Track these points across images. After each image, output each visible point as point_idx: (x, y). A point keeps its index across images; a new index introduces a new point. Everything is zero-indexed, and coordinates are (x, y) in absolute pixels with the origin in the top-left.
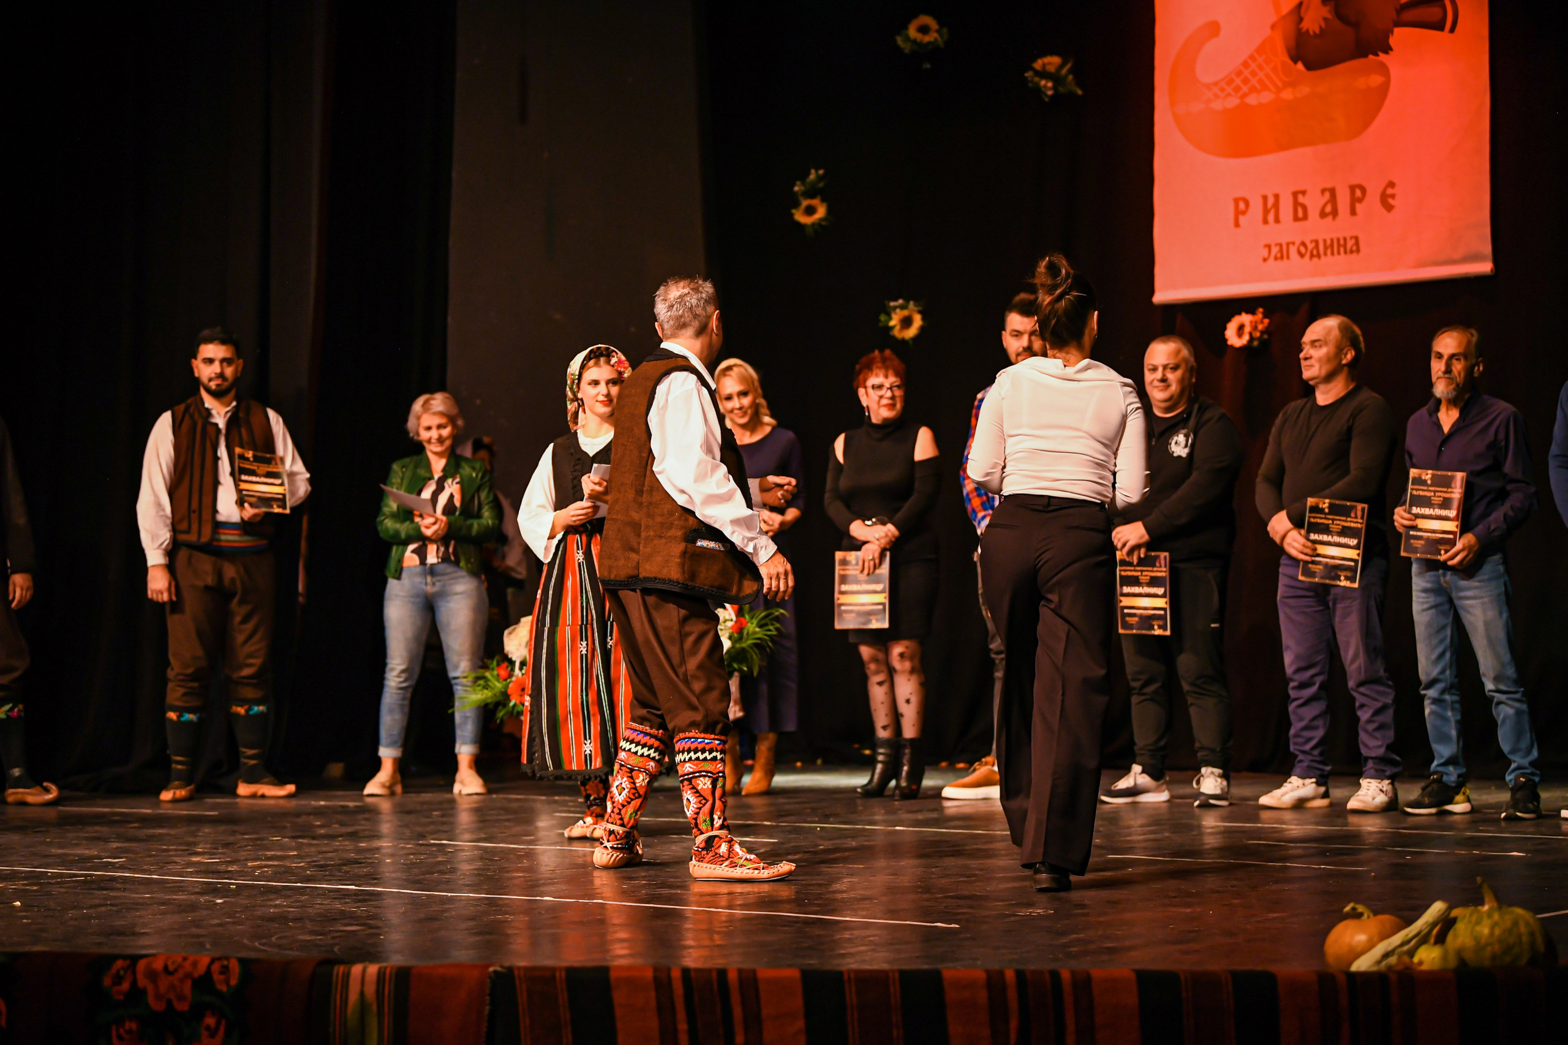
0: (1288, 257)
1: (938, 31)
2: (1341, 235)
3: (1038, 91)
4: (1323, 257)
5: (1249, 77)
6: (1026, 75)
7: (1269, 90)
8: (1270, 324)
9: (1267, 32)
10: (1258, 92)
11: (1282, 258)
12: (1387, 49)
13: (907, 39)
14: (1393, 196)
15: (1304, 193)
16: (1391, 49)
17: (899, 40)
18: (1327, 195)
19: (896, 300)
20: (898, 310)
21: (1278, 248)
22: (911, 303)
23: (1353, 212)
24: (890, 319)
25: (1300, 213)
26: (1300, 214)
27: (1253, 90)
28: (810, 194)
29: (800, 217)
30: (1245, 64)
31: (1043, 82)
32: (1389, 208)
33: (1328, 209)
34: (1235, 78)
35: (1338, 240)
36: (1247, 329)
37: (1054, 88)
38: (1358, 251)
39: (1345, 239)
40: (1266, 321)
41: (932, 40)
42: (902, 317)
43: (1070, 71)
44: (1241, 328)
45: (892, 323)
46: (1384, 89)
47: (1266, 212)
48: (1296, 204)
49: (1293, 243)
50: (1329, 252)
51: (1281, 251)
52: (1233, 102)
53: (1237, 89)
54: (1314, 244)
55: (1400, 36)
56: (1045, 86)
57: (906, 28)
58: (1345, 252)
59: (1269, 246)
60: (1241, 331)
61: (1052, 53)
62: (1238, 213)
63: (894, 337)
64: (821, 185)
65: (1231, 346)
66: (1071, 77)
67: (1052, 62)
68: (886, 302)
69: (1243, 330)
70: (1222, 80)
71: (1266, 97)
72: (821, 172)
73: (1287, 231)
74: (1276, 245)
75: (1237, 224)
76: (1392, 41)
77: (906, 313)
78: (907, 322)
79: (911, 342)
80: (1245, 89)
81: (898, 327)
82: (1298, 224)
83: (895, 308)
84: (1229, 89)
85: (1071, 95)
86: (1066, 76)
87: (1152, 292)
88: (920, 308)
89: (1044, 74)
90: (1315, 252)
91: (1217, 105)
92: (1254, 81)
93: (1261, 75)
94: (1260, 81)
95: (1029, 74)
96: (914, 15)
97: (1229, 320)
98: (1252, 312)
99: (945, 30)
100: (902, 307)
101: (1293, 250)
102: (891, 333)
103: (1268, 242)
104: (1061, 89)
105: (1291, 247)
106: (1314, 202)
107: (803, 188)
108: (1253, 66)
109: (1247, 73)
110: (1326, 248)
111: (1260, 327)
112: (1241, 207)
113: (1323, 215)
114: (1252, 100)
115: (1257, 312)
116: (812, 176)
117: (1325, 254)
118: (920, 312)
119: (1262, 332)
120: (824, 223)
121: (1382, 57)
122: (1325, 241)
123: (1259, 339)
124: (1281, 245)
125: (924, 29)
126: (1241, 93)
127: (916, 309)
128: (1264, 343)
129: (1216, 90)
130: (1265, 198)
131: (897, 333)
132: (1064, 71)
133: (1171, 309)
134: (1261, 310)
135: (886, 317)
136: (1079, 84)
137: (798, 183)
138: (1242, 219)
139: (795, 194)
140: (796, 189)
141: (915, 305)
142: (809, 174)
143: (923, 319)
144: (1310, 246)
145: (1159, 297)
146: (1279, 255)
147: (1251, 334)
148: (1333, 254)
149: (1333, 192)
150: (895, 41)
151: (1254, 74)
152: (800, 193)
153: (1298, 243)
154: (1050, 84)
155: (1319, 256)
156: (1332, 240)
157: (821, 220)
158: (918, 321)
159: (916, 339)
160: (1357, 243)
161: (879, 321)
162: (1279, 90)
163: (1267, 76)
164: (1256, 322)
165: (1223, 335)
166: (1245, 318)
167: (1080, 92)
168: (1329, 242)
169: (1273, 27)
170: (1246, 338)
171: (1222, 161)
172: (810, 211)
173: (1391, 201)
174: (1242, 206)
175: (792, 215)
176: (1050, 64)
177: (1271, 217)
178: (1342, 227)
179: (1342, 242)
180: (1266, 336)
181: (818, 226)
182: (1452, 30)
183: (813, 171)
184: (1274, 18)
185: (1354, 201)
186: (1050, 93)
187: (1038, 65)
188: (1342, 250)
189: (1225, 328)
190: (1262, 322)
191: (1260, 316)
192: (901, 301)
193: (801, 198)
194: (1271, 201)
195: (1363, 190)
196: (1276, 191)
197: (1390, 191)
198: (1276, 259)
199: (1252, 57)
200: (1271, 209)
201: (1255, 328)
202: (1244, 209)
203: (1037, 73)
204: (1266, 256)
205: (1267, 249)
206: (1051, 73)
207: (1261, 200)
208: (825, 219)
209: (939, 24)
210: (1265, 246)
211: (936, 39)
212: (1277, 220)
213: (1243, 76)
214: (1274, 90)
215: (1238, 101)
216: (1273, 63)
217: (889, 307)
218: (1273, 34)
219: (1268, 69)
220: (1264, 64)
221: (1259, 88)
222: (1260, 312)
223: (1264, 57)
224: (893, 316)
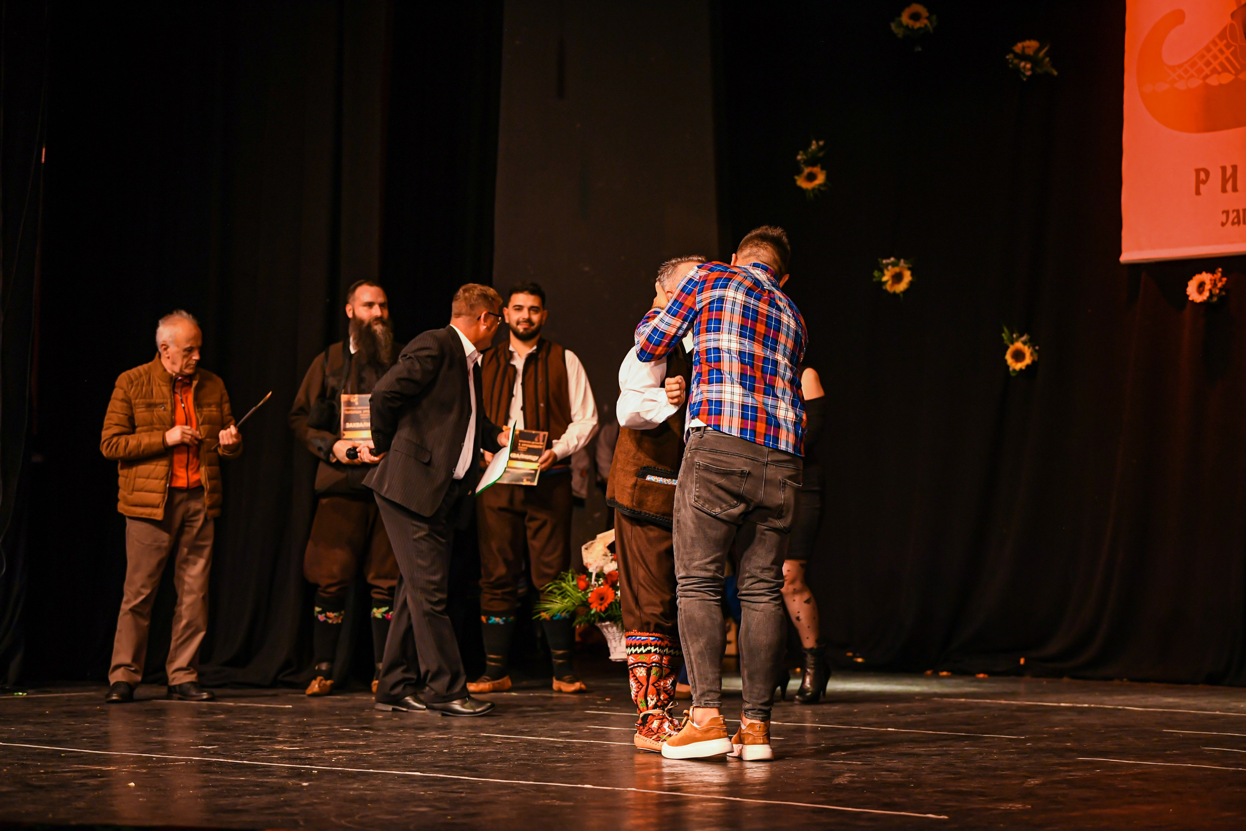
1: (928, 18)
3: (1017, 71)
5: (1211, 60)
6: (1007, 57)
7: (1230, 72)
8: (1226, 282)
9: (1228, 20)
10: (1219, 73)
11: (1239, 223)
13: (900, 25)
17: (893, 26)
19: (889, 258)
20: (890, 267)
21: (1235, 214)
22: (902, 261)
24: (883, 275)
27: (1214, 71)
28: (812, 162)
29: (802, 183)
30: (1208, 49)
31: (1022, 64)
34: (1197, 61)
36: (1208, 286)
37: (1032, 69)
40: (1224, 279)
41: (923, 26)
42: (893, 273)
43: (1046, 55)
44: (1201, 286)
45: (885, 279)
47: (1225, 181)
51: (1238, 216)
52: (1196, 82)
53: (1200, 71)
56: (1024, 67)
57: (900, 15)
59: (1227, 213)
60: (1201, 289)
61: (1030, 38)
62: (1199, 182)
63: (886, 291)
64: (821, 154)
65: (1193, 301)
66: (1047, 59)
67: (1031, 45)
68: (880, 260)
69: (1204, 288)
70: (1186, 62)
71: (1226, 78)
72: (821, 143)
74: (1233, 211)
75: (1198, 193)
77: (897, 269)
78: (898, 278)
79: (901, 295)
80: (1207, 71)
81: (890, 282)
83: (888, 265)
84: (1192, 71)
85: (1047, 75)
86: (1044, 58)
87: (1120, 253)
88: (910, 266)
89: (1023, 57)
91: (1181, 85)
92: (1215, 64)
93: (1222, 58)
94: (1221, 64)
95: (1009, 57)
96: (908, 4)
97: (1191, 278)
98: (1212, 271)
99: (934, 17)
100: (894, 265)
102: (884, 288)
103: (1226, 209)
104: (1039, 70)
107: (805, 157)
108: (1215, 50)
109: (1209, 56)
111: (1219, 285)
112: (1201, 177)
114: (1213, 81)
115: (1216, 271)
116: (814, 147)
118: (909, 269)
119: (1221, 289)
120: (822, 189)
123: (1218, 295)
124: (1238, 211)
125: (915, 17)
126: (1203, 75)
127: (906, 266)
128: (1221, 298)
129: (1180, 72)
130: (1224, 169)
131: (888, 287)
132: (1042, 54)
133: (1136, 267)
134: (1220, 269)
135: (880, 273)
137: (801, 152)
138: (1202, 187)
139: (797, 163)
140: (799, 157)
141: (904, 263)
142: (810, 145)
143: (912, 275)
145: (1126, 257)
146: (1236, 220)
147: (1210, 291)
150: (890, 27)
151: (1215, 57)
152: (802, 162)
154: (1029, 66)
157: (820, 185)
158: (907, 277)
159: (905, 292)
161: (874, 277)
162: (1237, 73)
163: (1227, 59)
164: (1215, 280)
165: (1186, 291)
166: (1206, 277)
167: (1055, 73)
169: (1233, 15)
170: (1206, 294)
171: (1185, 135)
172: (811, 177)
174: (1203, 176)
175: (795, 181)
176: (1029, 47)
177: (1229, 186)
180: (1224, 293)
181: (818, 190)
183: (814, 142)
184: (1235, 8)
186: (1029, 73)
187: (1018, 48)
189: (1187, 286)
190: (1220, 280)
191: (1219, 275)
192: (892, 259)
193: (802, 166)
194: (1229, 171)
196: (1234, 163)
198: (1233, 223)
199: (1214, 43)
200: (1229, 179)
201: (1214, 285)
202: (1204, 178)
203: (1017, 56)
204: (1224, 221)
205: (1225, 215)
206: (1029, 56)
207: (1220, 171)
208: (824, 185)
209: (929, 11)
210: (1223, 212)
211: (926, 25)
212: (1235, 189)
213: (1205, 59)
214: (1233, 72)
215: (1201, 82)
216: (1233, 48)
217: (883, 264)
218: (1233, 22)
219: (1228, 53)
220: (1224, 49)
221: (1220, 69)
222: (1219, 272)
223: (1225, 42)
224: (886, 272)
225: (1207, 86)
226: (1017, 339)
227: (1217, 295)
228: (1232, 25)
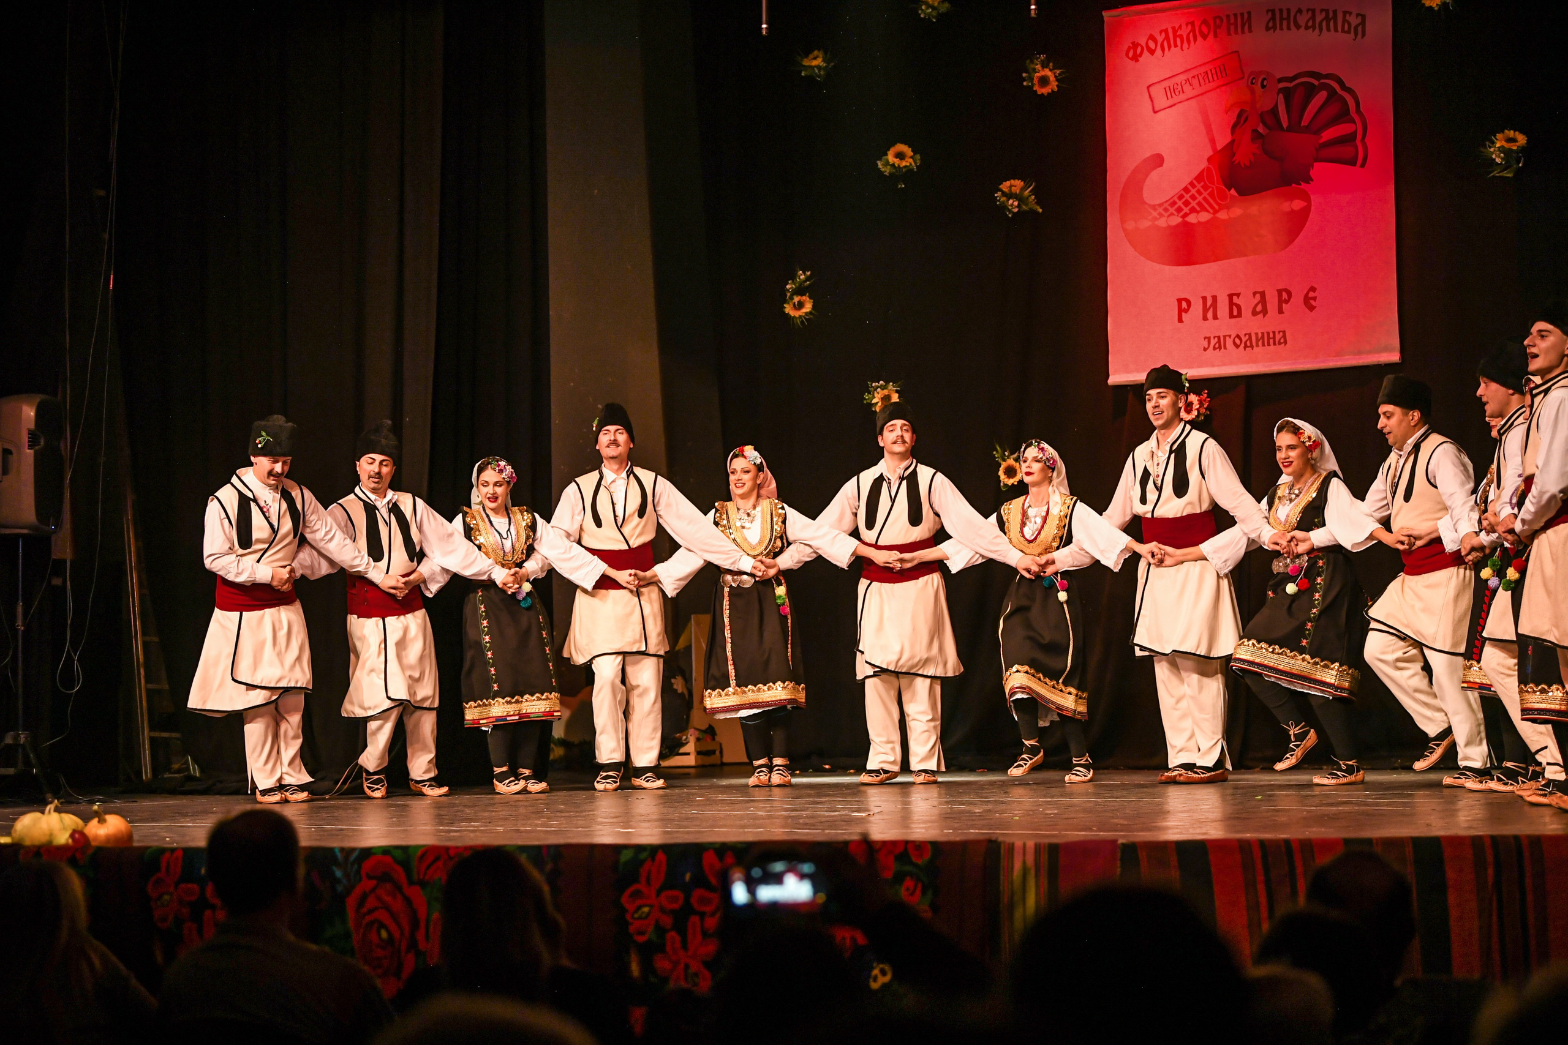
0: (1225, 348)
1: (912, 157)
2: (1270, 329)
3: (1004, 207)
4: (1255, 348)
5: (1190, 200)
6: (996, 195)
7: (1207, 211)
9: (1204, 164)
10: (1198, 212)
11: (1220, 348)
12: (1308, 179)
13: (887, 163)
14: (1315, 299)
15: (1238, 295)
16: (1312, 180)
17: (880, 164)
18: (1258, 296)
21: (1216, 340)
23: (1281, 311)
25: (1235, 311)
26: (1235, 313)
27: (1193, 210)
28: (800, 291)
29: (788, 309)
30: (1186, 190)
31: (1011, 202)
32: (1312, 308)
33: (1259, 308)
34: (1177, 201)
35: (1268, 333)
37: (1019, 206)
38: (1285, 342)
39: (1274, 333)
41: (908, 164)
43: (1032, 193)
45: (874, 401)
46: (1304, 213)
47: (1205, 310)
48: (1231, 304)
49: (1230, 336)
50: (1260, 343)
51: (1219, 342)
52: (1176, 220)
53: (1179, 210)
54: (1247, 337)
55: (1318, 170)
57: (887, 155)
58: (1274, 344)
59: (1209, 339)
60: (1189, 408)
61: (1015, 178)
62: (1181, 311)
64: (808, 284)
66: (1033, 197)
67: (1017, 185)
70: (1166, 202)
71: (1204, 217)
72: (808, 273)
73: (1224, 326)
74: (1215, 337)
75: (1180, 320)
76: (1312, 173)
77: (886, 392)
80: (1186, 210)
82: (1233, 320)
84: (1172, 210)
85: (1033, 212)
86: (1029, 196)
87: (1107, 376)
89: (1010, 196)
90: (1248, 344)
91: (1162, 223)
92: (1194, 204)
93: (1200, 199)
94: (1199, 204)
95: (998, 194)
96: (893, 145)
99: (918, 157)
100: (883, 388)
101: (1229, 342)
103: (1208, 336)
104: (1024, 207)
105: (1227, 338)
106: (1246, 302)
107: (793, 286)
108: (1193, 191)
109: (1187, 197)
110: (1257, 340)
112: (1183, 306)
113: (1255, 313)
114: (1192, 219)
116: (804, 277)
117: (1257, 345)
118: (897, 391)
119: (1206, 409)
120: (808, 316)
121: (1303, 186)
122: (1257, 334)
124: (1219, 338)
125: (900, 156)
126: (1182, 214)
128: (1206, 416)
129: (1160, 210)
130: (1204, 299)
132: (1027, 192)
133: (1119, 391)
134: (1206, 391)
136: (1039, 202)
137: (790, 282)
138: (1185, 316)
139: (786, 291)
140: (788, 287)
142: (797, 275)
144: (1244, 340)
145: (1114, 379)
146: (1217, 346)
148: (1263, 345)
149: (1263, 294)
150: (877, 165)
151: (1193, 197)
152: (791, 291)
153: (1233, 337)
154: (1015, 203)
155: (1252, 346)
156: (1263, 334)
157: (806, 313)
160: (1284, 336)
162: (1216, 212)
163: (1205, 199)
167: (1040, 210)
168: (1260, 335)
169: (1210, 160)
170: (1195, 413)
171: (1166, 268)
172: (801, 305)
173: (1312, 302)
174: (1184, 305)
175: (783, 309)
176: (1015, 186)
177: (1210, 315)
178: (1271, 323)
179: (1271, 335)
181: (804, 319)
182: (1363, 165)
183: (800, 272)
184: (1210, 153)
185: (1281, 302)
186: (1016, 210)
187: (1005, 186)
188: (1271, 341)
191: (1206, 395)
193: (791, 295)
194: (1210, 301)
195: (1289, 294)
196: (1214, 293)
197: (1311, 294)
198: (1214, 348)
199: (1191, 184)
200: (1210, 307)
202: (1186, 307)
203: (1004, 194)
204: (1206, 346)
205: (1207, 340)
206: (1016, 194)
207: (1201, 301)
208: (810, 313)
209: (912, 151)
210: (1205, 338)
211: (911, 164)
212: (1215, 317)
213: (1184, 200)
214: (1211, 211)
215: (1180, 220)
216: (1211, 189)
217: (872, 387)
218: (1210, 166)
219: (1205, 194)
220: (1202, 190)
221: (1198, 209)
222: (1205, 393)
223: (1202, 184)
224: (876, 395)
225: (1186, 224)
226: (1008, 457)
227: (1204, 414)
228: (1208, 168)
